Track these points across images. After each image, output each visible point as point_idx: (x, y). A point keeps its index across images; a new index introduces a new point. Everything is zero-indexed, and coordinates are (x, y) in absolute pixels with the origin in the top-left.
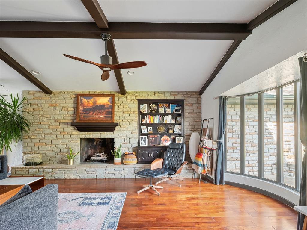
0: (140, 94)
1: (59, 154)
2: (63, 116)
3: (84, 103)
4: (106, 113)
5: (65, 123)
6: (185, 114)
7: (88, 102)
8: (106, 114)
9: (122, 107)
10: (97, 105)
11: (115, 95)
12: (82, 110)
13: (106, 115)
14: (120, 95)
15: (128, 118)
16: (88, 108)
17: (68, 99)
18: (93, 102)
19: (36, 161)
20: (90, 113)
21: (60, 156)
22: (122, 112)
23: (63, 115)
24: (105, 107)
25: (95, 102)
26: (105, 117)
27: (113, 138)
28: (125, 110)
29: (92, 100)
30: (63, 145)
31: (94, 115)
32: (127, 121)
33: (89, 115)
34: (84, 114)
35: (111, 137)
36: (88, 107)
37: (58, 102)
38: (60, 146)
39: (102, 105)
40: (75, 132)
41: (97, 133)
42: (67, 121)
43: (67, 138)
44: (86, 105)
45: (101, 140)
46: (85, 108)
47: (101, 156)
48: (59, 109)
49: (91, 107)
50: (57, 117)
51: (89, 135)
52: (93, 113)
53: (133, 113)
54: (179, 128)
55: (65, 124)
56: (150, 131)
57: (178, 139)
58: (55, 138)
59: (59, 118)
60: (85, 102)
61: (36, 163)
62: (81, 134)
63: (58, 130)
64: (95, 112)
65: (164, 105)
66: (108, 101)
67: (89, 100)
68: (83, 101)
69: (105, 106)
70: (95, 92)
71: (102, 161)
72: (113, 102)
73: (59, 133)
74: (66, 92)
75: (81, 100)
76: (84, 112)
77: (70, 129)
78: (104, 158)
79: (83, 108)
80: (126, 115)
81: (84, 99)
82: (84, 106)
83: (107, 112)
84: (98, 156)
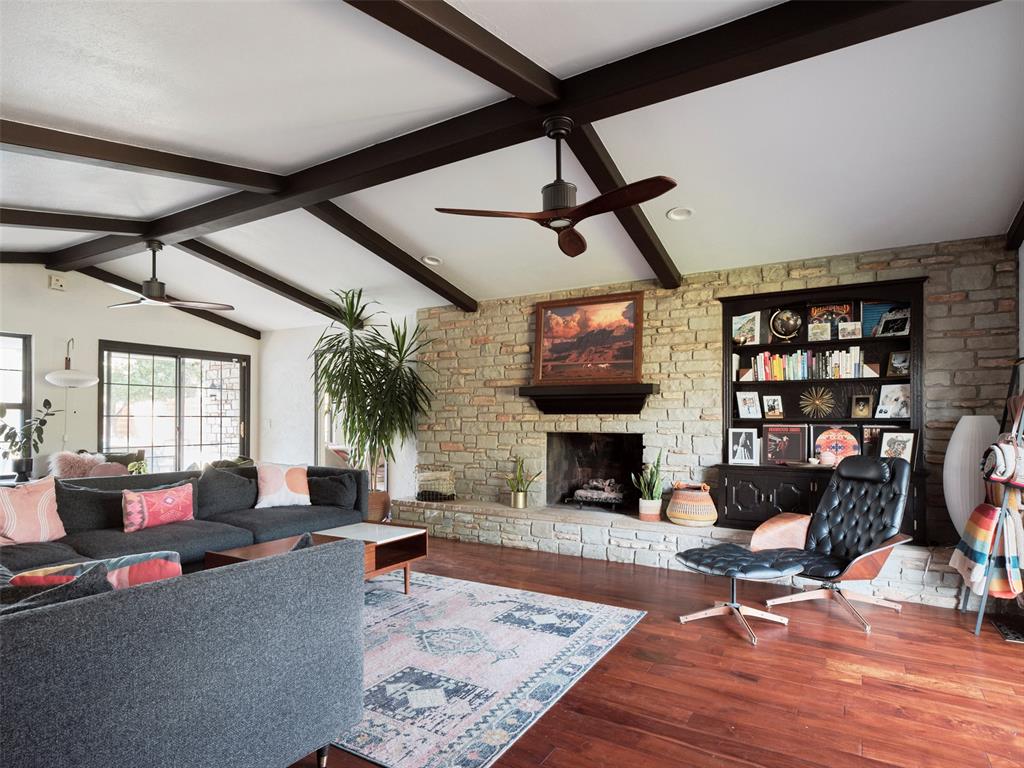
0: (730, 280)
1: (494, 474)
2: (502, 370)
3: (556, 329)
4: (616, 353)
5: (507, 390)
6: (929, 338)
7: (566, 325)
8: (615, 357)
9: (669, 330)
10: (591, 329)
11: (647, 294)
12: (550, 350)
13: (617, 359)
14: (661, 292)
15: (689, 366)
16: (565, 341)
17: (516, 320)
18: (578, 323)
19: (441, 490)
20: (572, 357)
21: (495, 482)
22: (668, 348)
23: (503, 368)
24: (614, 334)
25: (584, 323)
26: (613, 365)
27: (639, 432)
28: (677, 339)
29: (577, 316)
30: (503, 450)
31: (581, 361)
32: (685, 375)
33: (567, 362)
34: (555, 360)
35: (634, 429)
36: (566, 338)
37: (493, 331)
38: (497, 454)
39: (604, 330)
40: (533, 415)
41: (590, 416)
42: (513, 383)
43: (512, 431)
44: (561, 333)
45: (608, 440)
46: (557, 341)
47: (603, 489)
48: (493, 351)
49: (572, 337)
50: (490, 374)
51: (567, 424)
52: (580, 354)
53: (706, 347)
54: (902, 399)
55: (508, 393)
56: (772, 408)
57: (892, 443)
58: (485, 430)
59: (494, 375)
60: (558, 323)
61: (441, 494)
62: (547, 421)
63: (492, 409)
64: (586, 353)
65: (834, 308)
66: (624, 314)
67: (568, 318)
68: (553, 323)
69: (612, 331)
70: (585, 290)
71: (606, 506)
72: (637, 316)
73: (492, 417)
74: (510, 301)
75: (548, 319)
76: (555, 355)
77: (520, 406)
78: (612, 495)
79: (552, 344)
80: (681, 356)
81: (554, 316)
82: (554, 338)
83: (618, 350)
84: (596, 488)
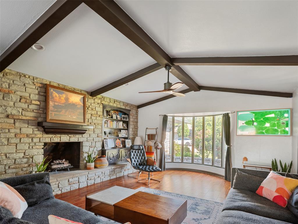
0: (105, 99)
1: (13, 166)
2: (21, 111)
3: (55, 98)
4: (78, 113)
6: (130, 122)
7: (60, 98)
8: (78, 115)
9: (91, 109)
10: (69, 102)
12: (53, 107)
14: (90, 97)
15: (95, 121)
16: (60, 104)
17: (31, 87)
18: (65, 98)
21: (14, 170)
22: (90, 115)
23: (21, 109)
24: (78, 106)
25: (67, 99)
26: (78, 117)
28: (93, 112)
29: (64, 96)
30: (19, 152)
31: (66, 114)
32: (95, 124)
33: (61, 113)
34: (56, 111)
35: (81, 140)
37: (13, 88)
38: (15, 156)
39: (74, 104)
40: (39, 134)
41: (66, 135)
42: (27, 118)
43: (27, 143)
44: (57, 101)
46: (56, 104)
48: (14, 99)
49: (62, 104)
50: (9, 111)
52: (66, 111)
53: (99, 116)
55: (24, 123)
58: (6, 143)
59: (14, 112)
60: (56, 96)
63: (12, 131)
64: (68, 111)
65: (116, 112)
66: (80, 100)
67: (61, 95)
68: (54, 95)
69: (77, 105)
70: (65, 86)
72: (84, 102)
73: (13, 135)
74: (27, 76)
75: (52, 93)
76: (56, 110)
79: (54, 104)
80: (93, 118)
81: (54, 92)
82: (55, 102)
